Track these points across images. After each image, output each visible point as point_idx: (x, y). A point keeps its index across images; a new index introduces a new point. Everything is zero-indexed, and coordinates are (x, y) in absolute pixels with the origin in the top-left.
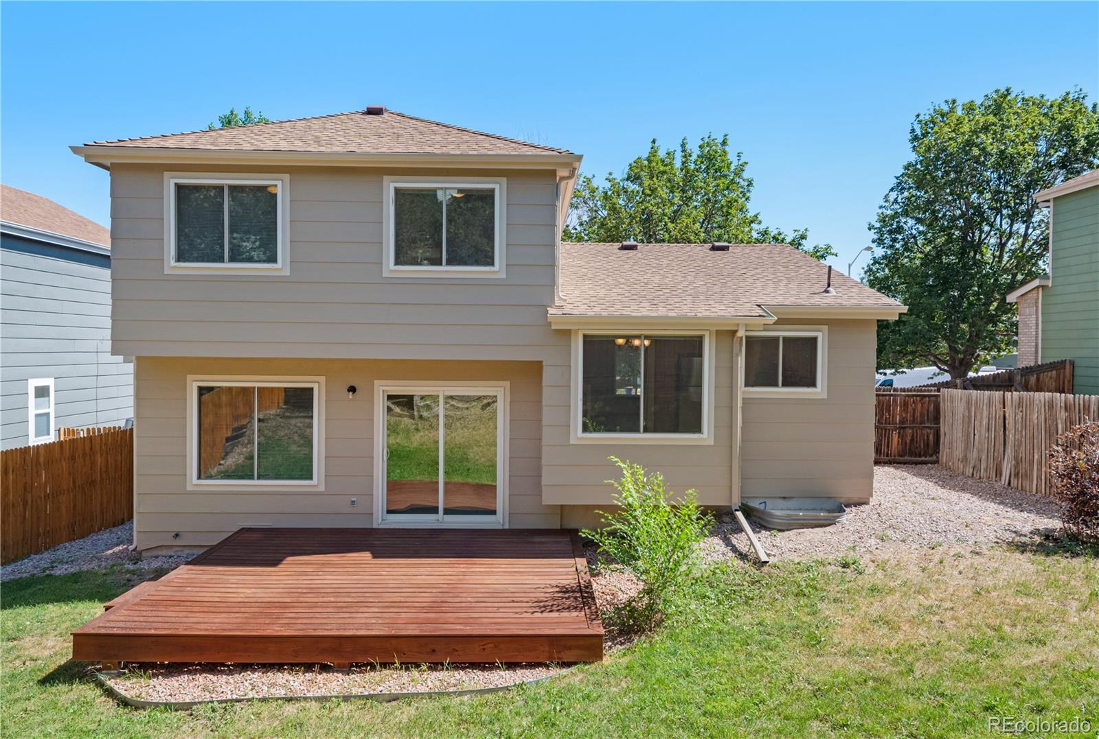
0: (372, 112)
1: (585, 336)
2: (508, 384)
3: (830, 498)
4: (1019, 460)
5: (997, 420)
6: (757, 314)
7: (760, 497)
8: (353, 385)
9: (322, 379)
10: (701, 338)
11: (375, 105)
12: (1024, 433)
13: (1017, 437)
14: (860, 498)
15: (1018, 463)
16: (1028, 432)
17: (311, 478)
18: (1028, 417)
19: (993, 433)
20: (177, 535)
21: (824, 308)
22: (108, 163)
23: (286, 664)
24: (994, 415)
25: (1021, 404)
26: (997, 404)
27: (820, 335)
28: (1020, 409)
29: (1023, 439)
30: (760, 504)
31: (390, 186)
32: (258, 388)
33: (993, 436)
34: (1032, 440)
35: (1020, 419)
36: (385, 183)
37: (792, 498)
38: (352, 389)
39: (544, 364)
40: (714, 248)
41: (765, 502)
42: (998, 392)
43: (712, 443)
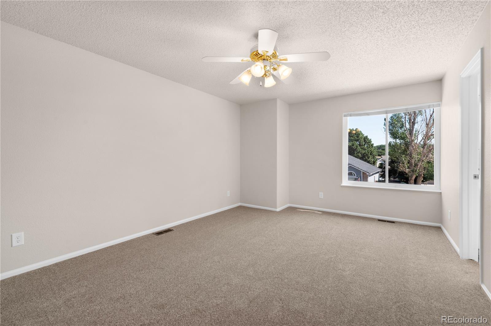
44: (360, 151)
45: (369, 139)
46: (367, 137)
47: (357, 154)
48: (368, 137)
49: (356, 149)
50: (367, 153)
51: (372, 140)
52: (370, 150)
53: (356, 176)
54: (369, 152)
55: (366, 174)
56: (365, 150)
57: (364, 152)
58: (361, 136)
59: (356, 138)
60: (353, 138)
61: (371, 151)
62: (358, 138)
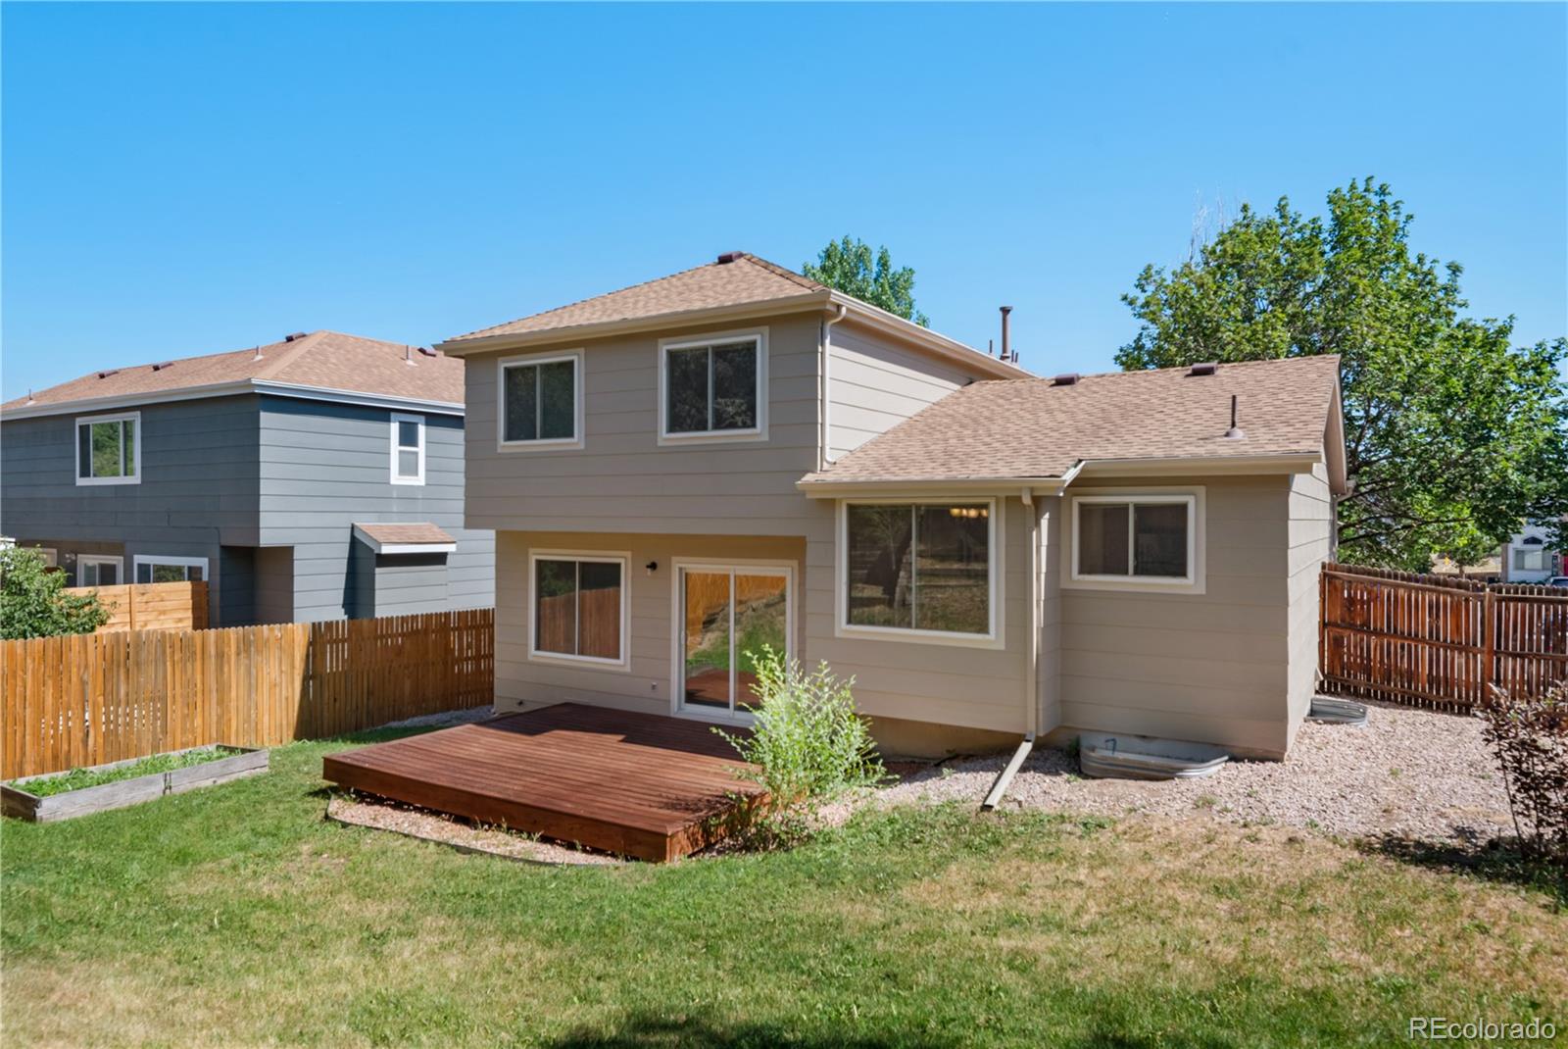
0: (725, 260)
1: (851, 506)
2: (796, 563)
3: (1216, 745)
6: (1047, 474)
7: (1107, 732)
8: (655, 561)
9: (629, 554)
11: (725, 251)
14: (1267, 751)
17: (618, 658)
20: (521, 703)
21: (1184, 460)
22: (463, 353)
23: (446, 813)
27: (1191, 501)
30: (1107, 741)
31: (664, 348)
32: (578, 562)
36: (660, 345)
37: (1155, 738)
38: (653, 566)
39: (808, 539)
40: (1196, 373)
41: (1114, 740)
43: (1002, 647)
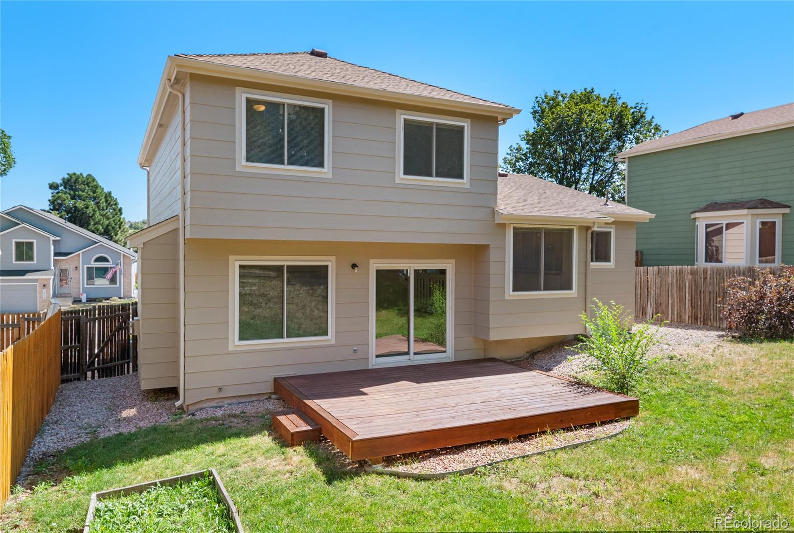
1: (514, 228)
2: (453, 261)
4: (659, 304)
5: (642, 283)
8: (355, 262)
9: (334, 258)
10: (571, 231)
12: (662, 289)
13: (657, 292)
15: (658, 307)
16: (665, 288)
17: (327, 335)
18: (665, 280)
19: (639, 290)
20: (220, 389)
24: (639, 280)
25: (660, 273)
26: (642, 274)
27: (612, 231)
28: (659, 276)
29: (662, 293)
31: (401, 118)
32: (287, 266)
33: (639, 292)
34: (667, 293)
35: (659, 282)
36: (398, 115)
38: (354, 266)
39: (491, 246)
42: (642, 267)
43: (576, 296)
44: (100, 220)
45: (114, 198)
46: (110, 193)
47: (94, 225)
48: (112, 195)
49: (93, 215)
50: (113, 225)
51: (118, 201)
52: (118, 219)
53: (111, 263)
54: (117, 223)
55: (130, 257)
56: (108, 219)
57: (108, 222)
58: (99, 190)
59: (92, 193)
60: (84, 193)
61: (119, 221)
62: (95, 195)
